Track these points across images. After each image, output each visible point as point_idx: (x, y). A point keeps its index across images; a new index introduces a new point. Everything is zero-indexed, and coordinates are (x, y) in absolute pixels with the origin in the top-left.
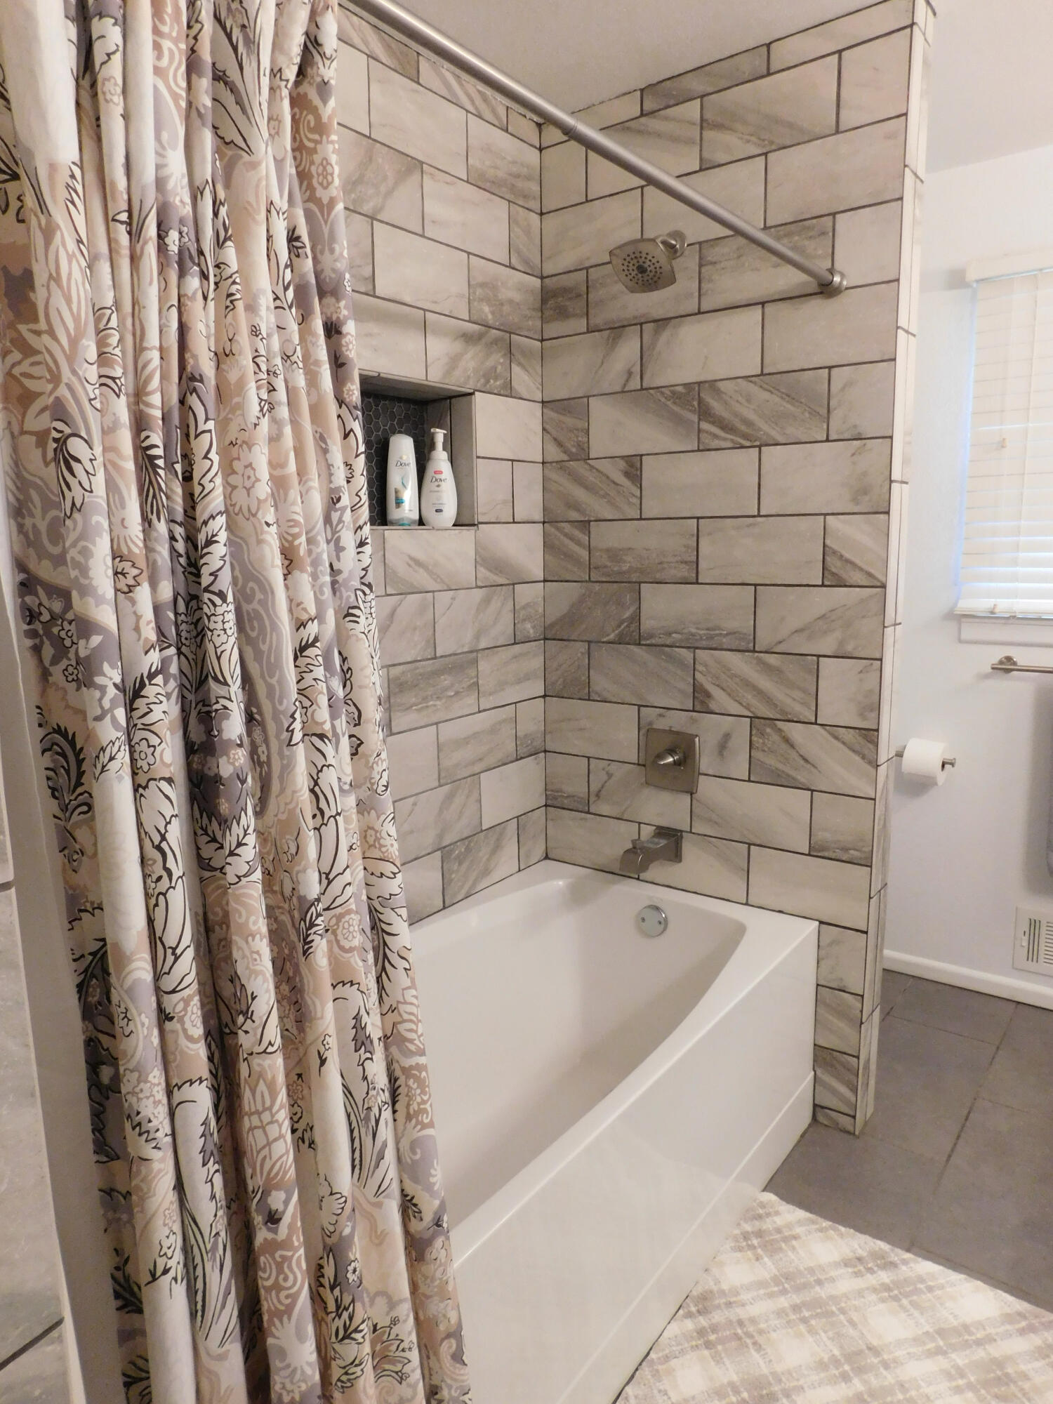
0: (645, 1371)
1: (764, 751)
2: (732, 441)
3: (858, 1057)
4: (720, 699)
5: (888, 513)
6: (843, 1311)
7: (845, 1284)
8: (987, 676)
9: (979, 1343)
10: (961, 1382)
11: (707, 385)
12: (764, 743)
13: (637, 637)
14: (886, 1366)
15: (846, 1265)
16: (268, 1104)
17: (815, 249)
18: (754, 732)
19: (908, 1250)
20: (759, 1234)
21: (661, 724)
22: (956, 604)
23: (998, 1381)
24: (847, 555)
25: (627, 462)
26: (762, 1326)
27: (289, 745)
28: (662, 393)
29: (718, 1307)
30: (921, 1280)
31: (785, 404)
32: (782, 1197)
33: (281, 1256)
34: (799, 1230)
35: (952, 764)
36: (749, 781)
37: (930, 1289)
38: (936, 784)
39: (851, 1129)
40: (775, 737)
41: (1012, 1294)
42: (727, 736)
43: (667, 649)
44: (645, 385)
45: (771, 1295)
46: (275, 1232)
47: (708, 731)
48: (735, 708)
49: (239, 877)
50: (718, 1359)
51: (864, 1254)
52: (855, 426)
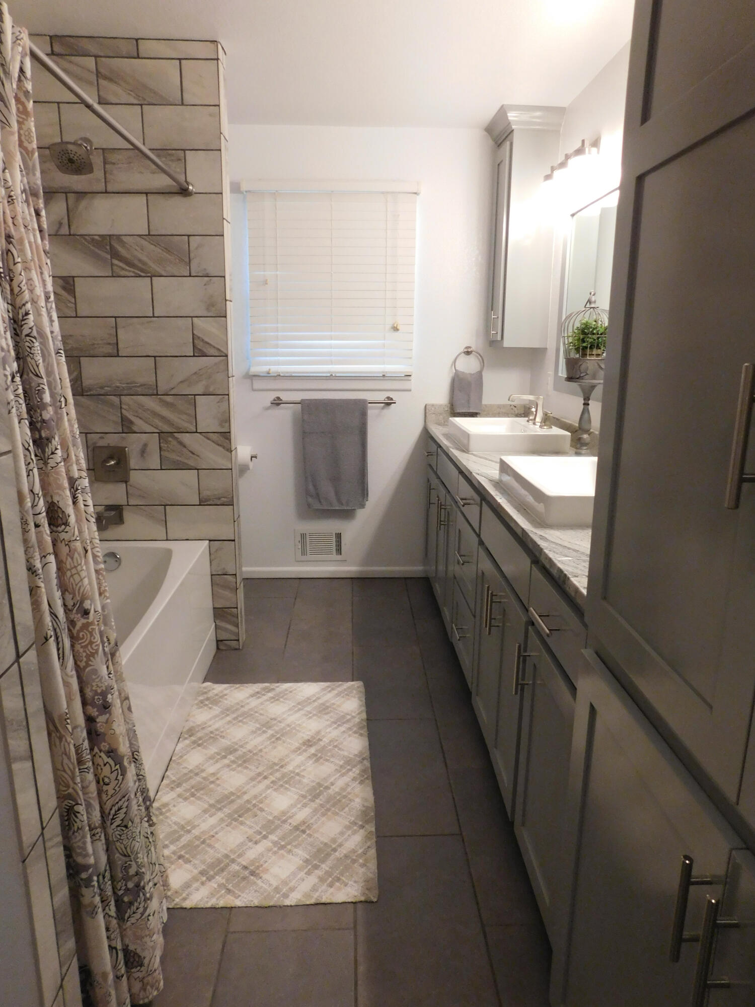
0: (172, 765)
1: (168, 451)
2: (134, 272)
3: (237, 608)
4: (139, 424)
5: (226, 317)
6: (256, 712)
7: (254, 703)
8: (268, 409)
9: (314, 701)
10: (311, 715)
11: (115, 237)
12: (168, 447)
13: (81, 391)
14: (280, 722)
15: (252, 697)
16: (79, 563)
17: (175, 168)
18: (161, 441)
19: (278, 682)
20: (208, 699)
21: (101, 443)
22: (249, 369)
23: (324, 709)
24: (207, 340)
25: (64, 280)
26: (222, 730)
27: (61, 408)
28: (85, 239)
29: (199, 731)
30: (286, 690)
31: (165, 254)
32: (214, 683)
33: (92, 629)
34: (226, 692)
35: (256, 457)
36: (161, 469)
37: (291, 692)
38: (249, 469)
39: (237, 647)
40: (174, 443)
41: (323, 682)
42: (145, 445)
43: (103, 397)
44: (72, 233)
45: (222, 718)
46: (88, 618)
47: (132, 444)
48: (149, 429)
49: (57, 463)
50: (205, 748)
51: (259, 690)
52: (205, 269)
